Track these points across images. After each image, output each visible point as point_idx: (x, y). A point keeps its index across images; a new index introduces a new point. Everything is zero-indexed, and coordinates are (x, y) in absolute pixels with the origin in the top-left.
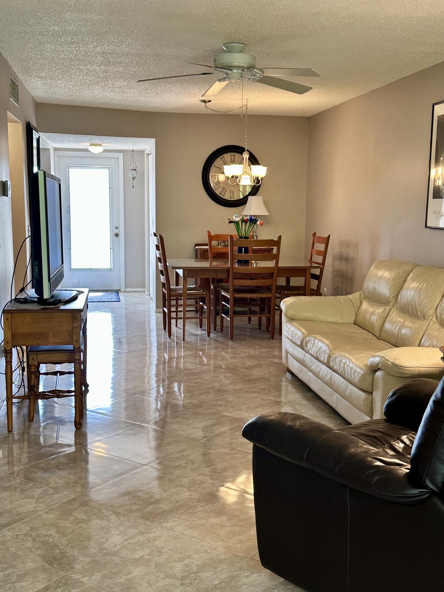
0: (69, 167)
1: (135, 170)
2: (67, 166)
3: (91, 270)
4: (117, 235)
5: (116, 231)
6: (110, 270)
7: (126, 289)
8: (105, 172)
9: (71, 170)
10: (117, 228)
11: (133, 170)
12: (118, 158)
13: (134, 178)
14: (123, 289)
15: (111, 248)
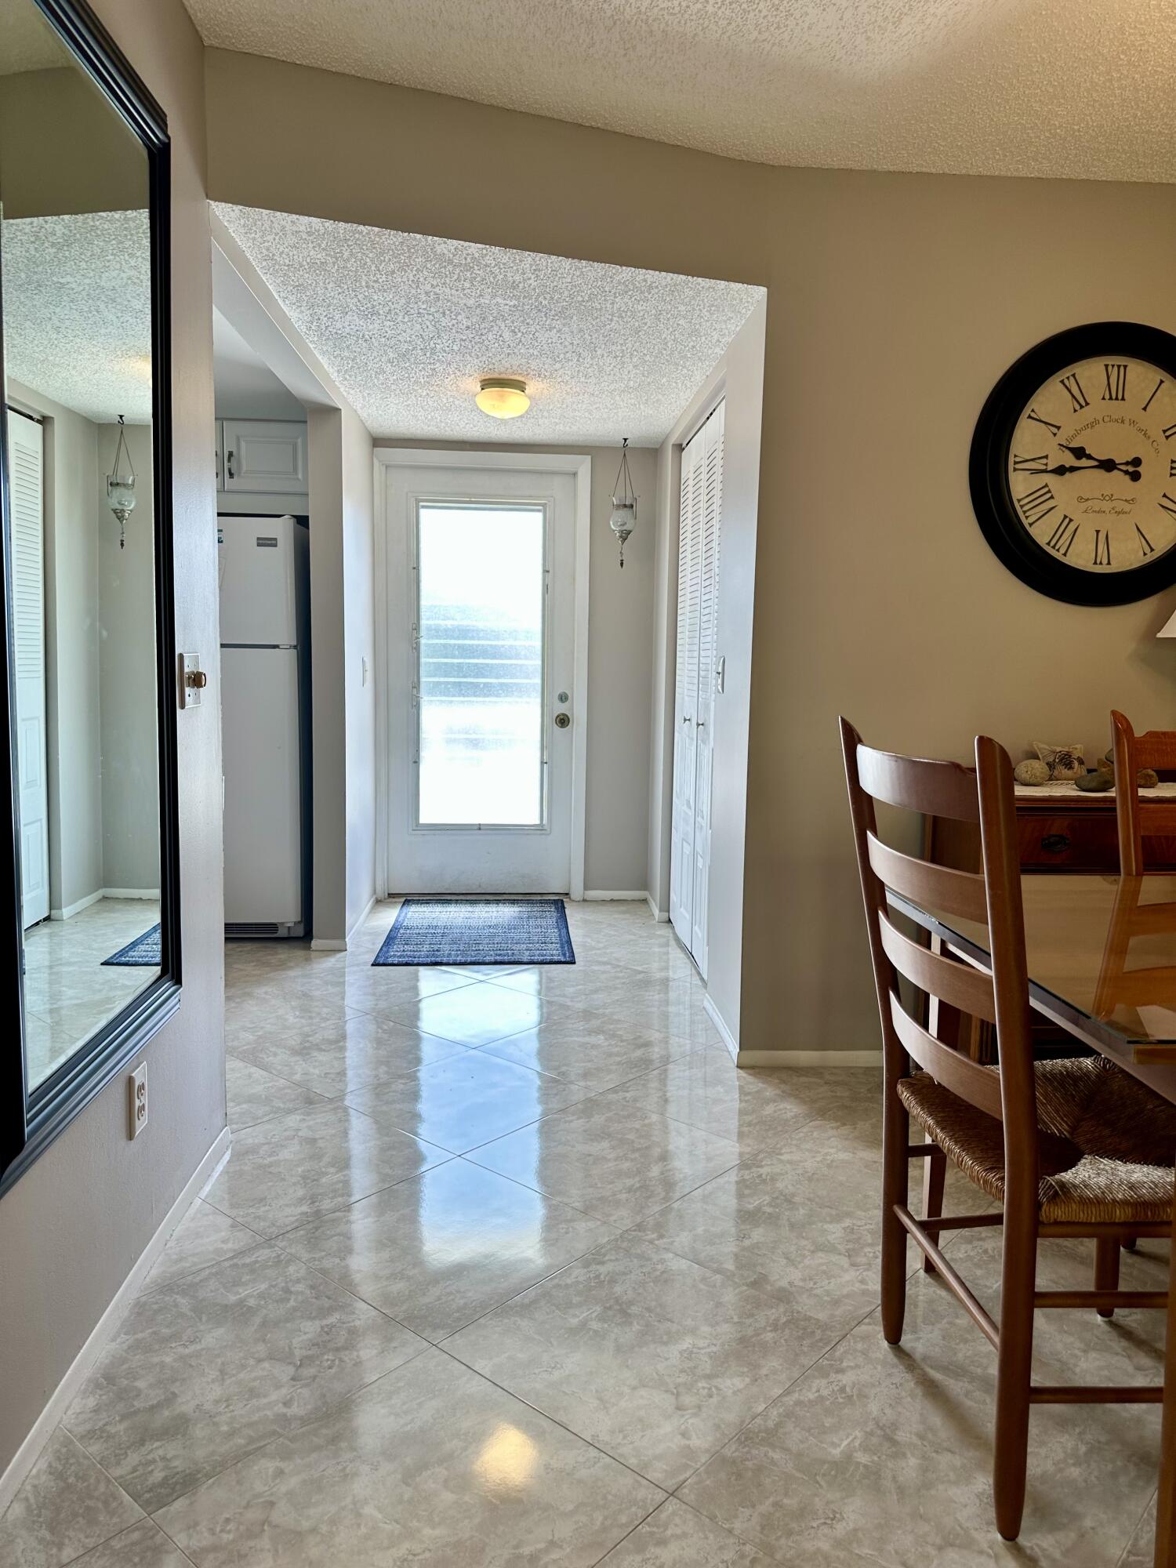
0: (418, 501)
1: (632, 506)
2: (413, 500)
3: (480, 829)
4: (563, 721)
5: (561, 708)
6: (539, 829)
7: (586, 892)
8: (532, 522)
9: (424, 513)
10: (563, 698)
11: (625, 506)
12: (575, 474)
13: (625, 536)
14: (577, 892)
15: (542, 763)
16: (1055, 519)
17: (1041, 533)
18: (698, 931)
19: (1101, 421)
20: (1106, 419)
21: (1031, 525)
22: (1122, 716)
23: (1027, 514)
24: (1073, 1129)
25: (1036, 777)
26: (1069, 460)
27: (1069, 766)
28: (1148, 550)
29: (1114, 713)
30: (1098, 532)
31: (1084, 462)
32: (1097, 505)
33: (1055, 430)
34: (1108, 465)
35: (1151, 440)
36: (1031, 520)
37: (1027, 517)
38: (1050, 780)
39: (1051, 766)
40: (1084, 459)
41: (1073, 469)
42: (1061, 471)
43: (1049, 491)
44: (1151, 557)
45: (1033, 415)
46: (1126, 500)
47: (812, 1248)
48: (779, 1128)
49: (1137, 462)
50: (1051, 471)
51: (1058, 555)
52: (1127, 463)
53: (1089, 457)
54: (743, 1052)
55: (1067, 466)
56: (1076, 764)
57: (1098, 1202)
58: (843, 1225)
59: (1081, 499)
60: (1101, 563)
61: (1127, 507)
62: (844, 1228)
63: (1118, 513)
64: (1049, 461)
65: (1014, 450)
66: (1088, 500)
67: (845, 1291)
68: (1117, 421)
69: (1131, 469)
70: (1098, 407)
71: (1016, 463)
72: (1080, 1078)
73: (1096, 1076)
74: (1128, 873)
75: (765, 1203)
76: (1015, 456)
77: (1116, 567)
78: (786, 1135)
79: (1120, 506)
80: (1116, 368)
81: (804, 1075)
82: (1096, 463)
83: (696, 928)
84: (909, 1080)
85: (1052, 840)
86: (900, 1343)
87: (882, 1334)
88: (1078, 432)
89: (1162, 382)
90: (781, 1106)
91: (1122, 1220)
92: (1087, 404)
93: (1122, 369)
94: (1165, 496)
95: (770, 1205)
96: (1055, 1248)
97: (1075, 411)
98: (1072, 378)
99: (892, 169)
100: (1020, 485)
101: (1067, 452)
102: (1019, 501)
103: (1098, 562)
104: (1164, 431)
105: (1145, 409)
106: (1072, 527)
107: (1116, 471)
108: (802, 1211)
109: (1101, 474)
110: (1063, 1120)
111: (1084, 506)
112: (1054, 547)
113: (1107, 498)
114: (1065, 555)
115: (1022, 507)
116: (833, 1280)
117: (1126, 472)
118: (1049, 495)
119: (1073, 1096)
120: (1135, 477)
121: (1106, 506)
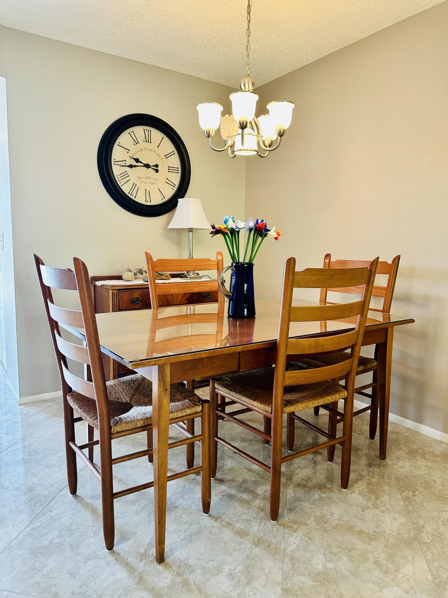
16: (130, 184)
17: (126, 189)
18: (4, 353)
19: (144, 150)
20: (146, 149)
21: (122, 186)
22: (149, 254)
23: (120, 181)
24: (131, 399)
25: (130, 278)
26: (134, 163)
27: (142, 274)
28: (163, 198)
29: (146, 253)
30: (146, 190)
31: (139, 164)
32: (145, 180)
33: (128, 151)
34: (147, 166)
35: (161, 158)
36: (122, 184)
37: (120, 183)
38: (136, 279)
39: (135, 274)
40: (139, 163)
41: (135, 166)
42: (131, 166)
43: (127, 174)
44: (165, 200)
45: (119, 144)
46: (154, 179)
47: (44, 468)
48: (35, 425)
49: (157, 166)
50: (127, 166)
51: (133, 198)
52: (154, 166)
53: (141, 162)
54: (21, 398)
55: (133, 165)
56: (144, 273)
57: (131, 421)
58: (58, 456)
59: (139, 177)
60: (148, 202)
61: (155, 182)
62: (59, 457)
63: (152, 184)
64: (126, 162)
65: (113, 156)
66: (141, 178)
67: (56, 480)
68: (149, 150)
69: (155, 168)
70: (142, 145)
71: (114, 162)
72: (136, 381)
73: (142, 379)
74: (154, 308)
75: (26, 455)
76: (114, 159)
77: (153, 203)
78: (38, 427)
79: (153, 181)
80: (147, 131)
81: (48, 402)
82: (143, 165)
83: (3, 351)
84: (71, 393)
85: (135, 299)
86: (76, 493)
87: (70, 492)
88: (136, 153)
89: (163, 138)
90: (37, 416)
91: (140, 426)
92: (138, 143)
93: (149, 131)
94: (167, 179)
95: (27, 456)
96: (137, 444)
97: (134, 145)
98: (132, 132)
99: (57, 39)
100: (117, 171)
101: (133, 159)
102: (117, 176)
103: (147, 201)
104: (165, 156)
105: (158, 147)
106: (137, 188)
107: (150, 168)
108: (41, 455)
109: (145, 168)
110: (128, 396)
111: (140, 180)
112: (131, 194)
113: (148, 178)
114: (135, 197)
115: (118, 178)
116: (52, 478)
117: (154, 169)
118: (127, 175)
119: (132, 387)
120: (157, 171)
121: (148, 181)
